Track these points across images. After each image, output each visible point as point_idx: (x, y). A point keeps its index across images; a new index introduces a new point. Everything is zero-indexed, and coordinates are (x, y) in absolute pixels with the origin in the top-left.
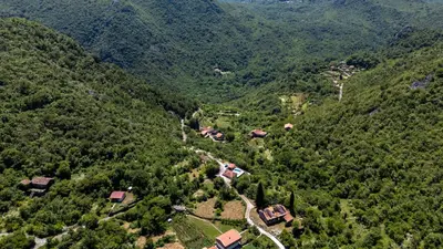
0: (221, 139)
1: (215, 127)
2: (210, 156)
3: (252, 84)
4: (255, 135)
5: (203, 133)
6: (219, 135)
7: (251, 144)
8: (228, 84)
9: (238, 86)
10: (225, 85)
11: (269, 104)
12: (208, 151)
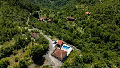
0: (51, 22)
1: (48, 17)
2: (41, 33)
3: (62, 5)
4: (69, 19)
5: (41, 19)
6: (50, 20)
7: (68, 24)
8: (53, 5)
9: (57, 6)
10: (52, 5)
11: (71, 8)
12: (40, 29)
